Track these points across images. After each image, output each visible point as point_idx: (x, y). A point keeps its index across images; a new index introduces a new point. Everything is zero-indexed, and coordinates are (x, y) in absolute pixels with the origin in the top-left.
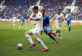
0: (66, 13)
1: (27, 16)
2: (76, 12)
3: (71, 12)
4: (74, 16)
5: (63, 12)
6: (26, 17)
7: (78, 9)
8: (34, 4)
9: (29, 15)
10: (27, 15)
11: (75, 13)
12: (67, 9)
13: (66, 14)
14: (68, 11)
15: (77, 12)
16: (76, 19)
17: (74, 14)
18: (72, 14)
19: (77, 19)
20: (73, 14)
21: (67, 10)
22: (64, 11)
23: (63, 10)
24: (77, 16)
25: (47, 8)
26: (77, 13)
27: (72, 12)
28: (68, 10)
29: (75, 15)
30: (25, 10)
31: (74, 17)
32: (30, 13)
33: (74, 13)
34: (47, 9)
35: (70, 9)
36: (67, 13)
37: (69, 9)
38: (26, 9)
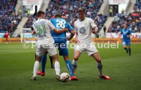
0: (107, 14)
1: (12, 25)
2: (133, 11)
3: (120, 12)
4: (128, 21)
5: (99, 13)
6: (9, 28)
7: (136, 5)
9: (15, 21)
10: (10, 22)
11: (130, 14)
12: (110, 5)
13: (106, 17)
15: (135, 12)
16: (133, 29)
17: (126, 17)
18: (121, 18)
19: (136, 29)
20: (124, 17)
22: (102, 11)
23: (99, 7)
24: (134, 23)
25: (60, 4)
26: (134, 15)
28: (112, 7)
29: (130, 18)
30: (6, 11)
31: (128, 25)
32: (19, 18)
33: (128, 14)
34: (60, 7)
35: (117, 6)
36: (111, 15)
37: (114, 6)
38: (9, 8)
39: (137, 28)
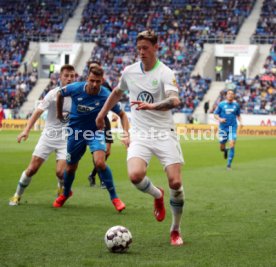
0: (212, 76)
1: (17, 92)
2: (263, 71)
3: (237, 71)
4: (253, 91)
5: (194, 73)
6: (11, 98)
7: (270, 58)
8: (48, 31)
9: (23, 86)
10: (14, 87)
11: (257, 77)
12: (217, 58)
13: (208, 82)
14: (219, 69)
15: (268, 74)
16: (263, 107)
17: (249, 82)
18: (238, 84)
19: (268, 107)
20: (244, 82)
21: (216, 64)
22: (200, 69)
23: (195, 61)
24: (264, 94)
25: (115, 53)
26: (266, 78)
27: (243, 73)
28: (220, 62)
29: (257, 86)
30: (5, 64)
31: (252, 99)
32: (33, 79)
33: (253, 76)
34: (116, 58)
35: (232, 59)
36: (218, 77)
37: (225, 59)
38: (11, 59)
39: (271, 106)
